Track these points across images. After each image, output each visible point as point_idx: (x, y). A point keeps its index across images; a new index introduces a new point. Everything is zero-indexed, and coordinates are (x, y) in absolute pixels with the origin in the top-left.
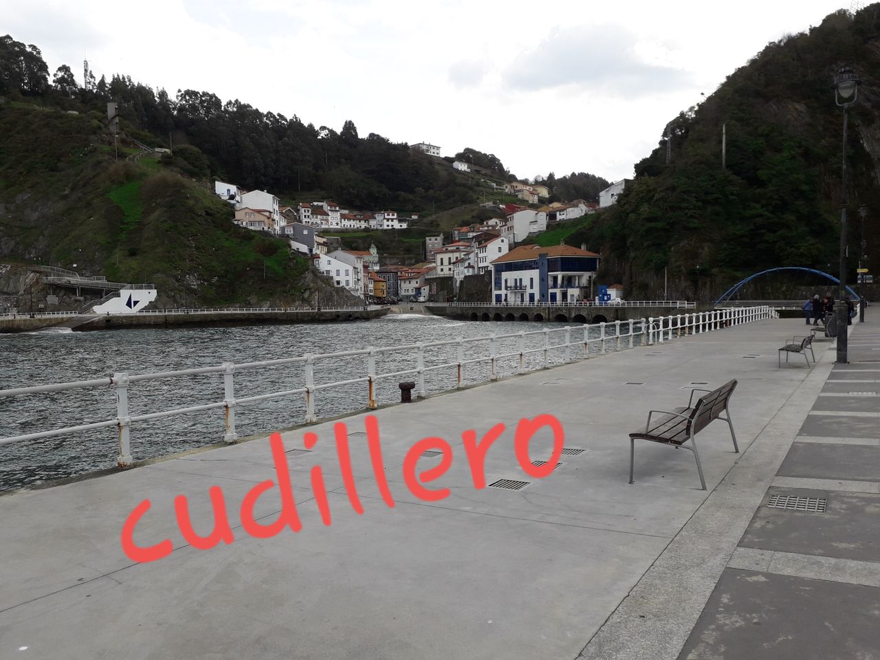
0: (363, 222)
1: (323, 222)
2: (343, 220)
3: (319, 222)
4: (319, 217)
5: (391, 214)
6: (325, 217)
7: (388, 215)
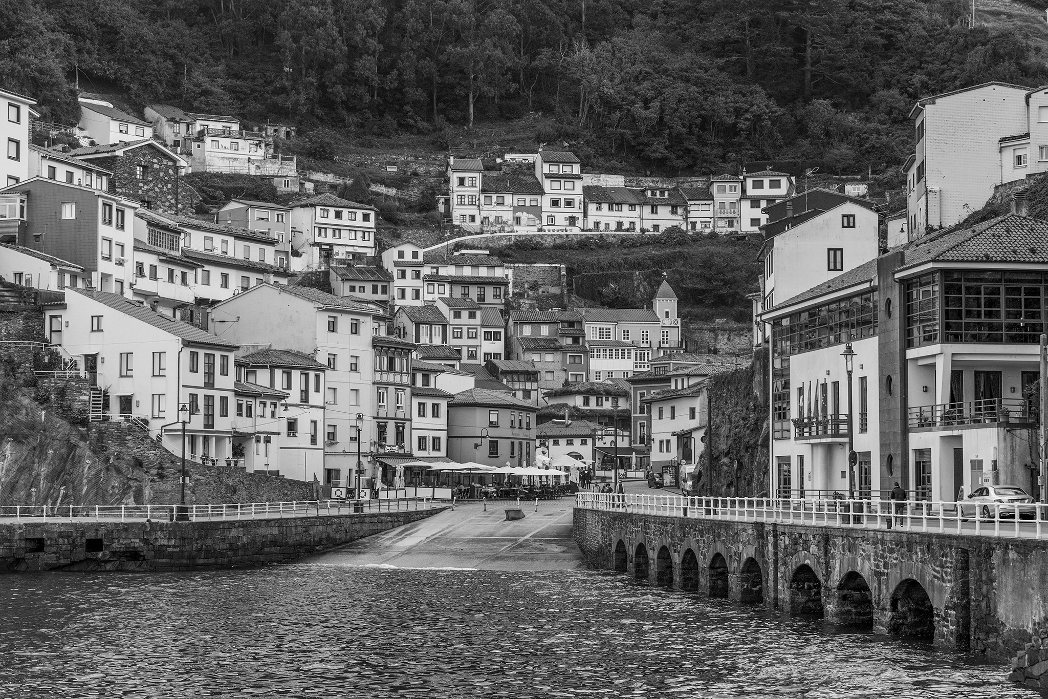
0: (664, 212)
1: (524, 216)
2: (592, 207)
3: (508, 216)
4: (508, 198)
5: (766, 182)
6: (528, 199)
7: (758, 185)
